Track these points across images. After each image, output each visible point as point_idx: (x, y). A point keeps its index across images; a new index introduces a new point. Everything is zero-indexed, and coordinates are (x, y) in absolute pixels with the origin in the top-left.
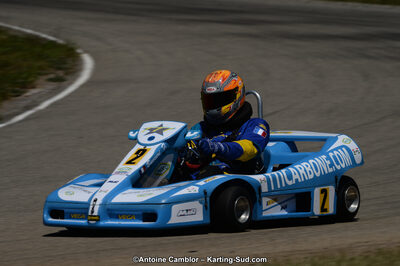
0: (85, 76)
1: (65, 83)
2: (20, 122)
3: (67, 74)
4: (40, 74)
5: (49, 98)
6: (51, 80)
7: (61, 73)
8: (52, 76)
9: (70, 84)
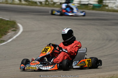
0: (21, 30)
1: (17, 31)
2: (10, 42)
3: (16, 29)
4: (9, 29)
5: (15, 35)
6: (13, 31)
7: (14, 29)
8: (12, 30)
9: (18, 32)
